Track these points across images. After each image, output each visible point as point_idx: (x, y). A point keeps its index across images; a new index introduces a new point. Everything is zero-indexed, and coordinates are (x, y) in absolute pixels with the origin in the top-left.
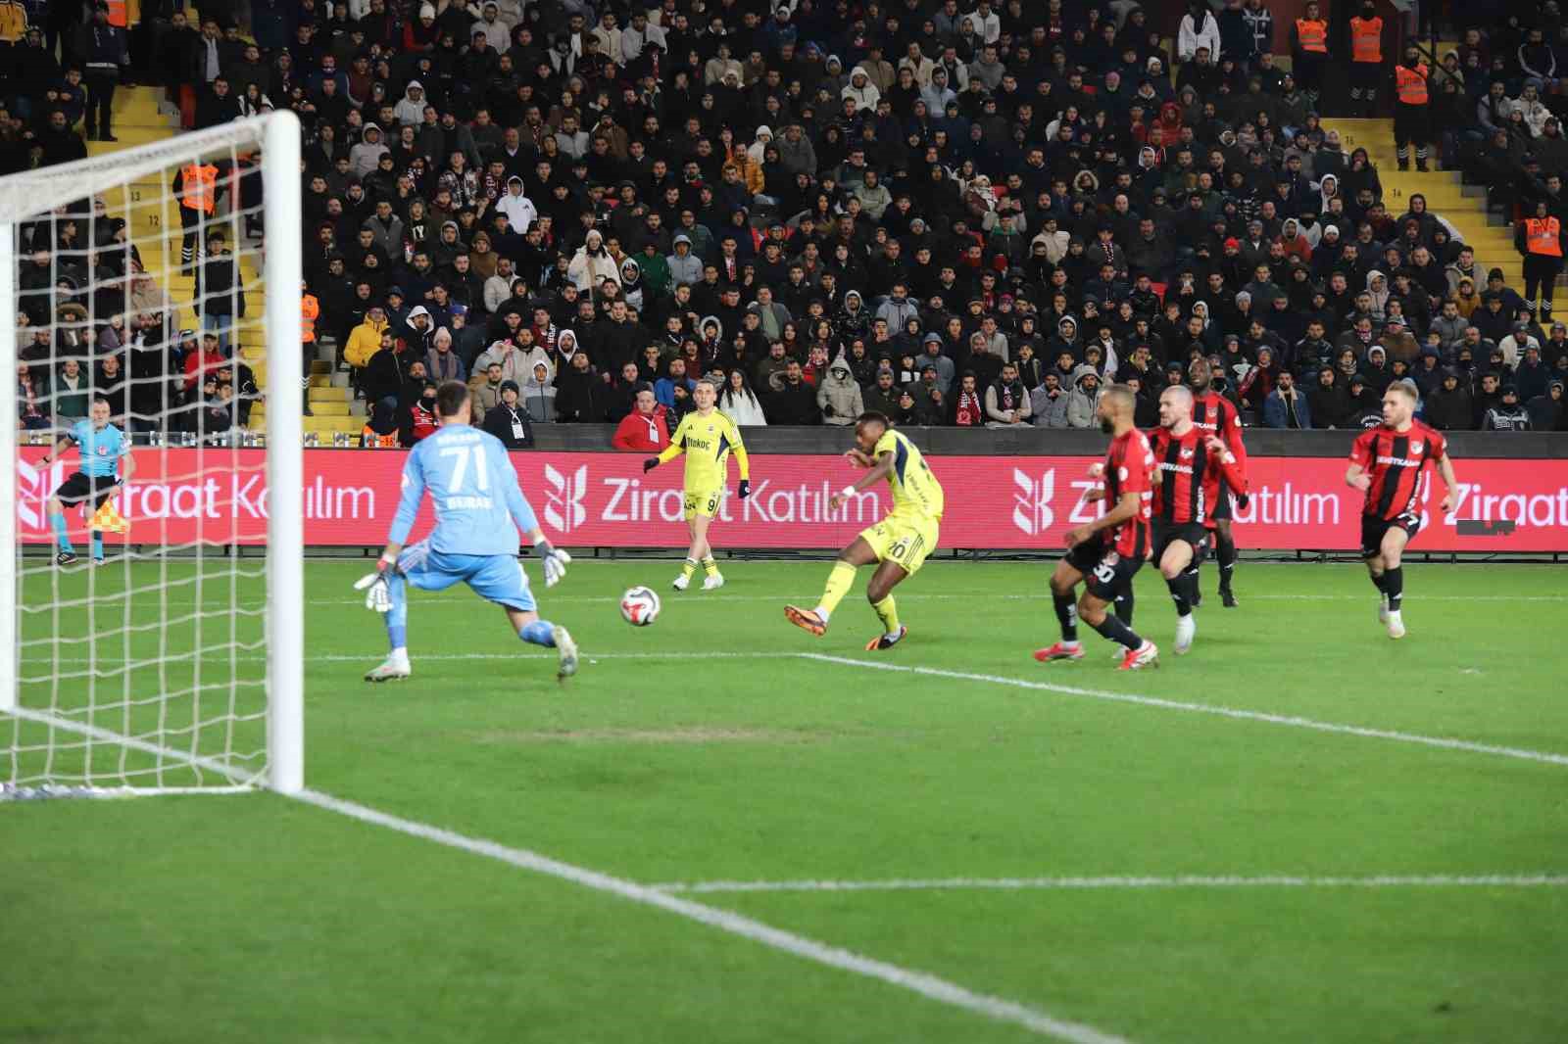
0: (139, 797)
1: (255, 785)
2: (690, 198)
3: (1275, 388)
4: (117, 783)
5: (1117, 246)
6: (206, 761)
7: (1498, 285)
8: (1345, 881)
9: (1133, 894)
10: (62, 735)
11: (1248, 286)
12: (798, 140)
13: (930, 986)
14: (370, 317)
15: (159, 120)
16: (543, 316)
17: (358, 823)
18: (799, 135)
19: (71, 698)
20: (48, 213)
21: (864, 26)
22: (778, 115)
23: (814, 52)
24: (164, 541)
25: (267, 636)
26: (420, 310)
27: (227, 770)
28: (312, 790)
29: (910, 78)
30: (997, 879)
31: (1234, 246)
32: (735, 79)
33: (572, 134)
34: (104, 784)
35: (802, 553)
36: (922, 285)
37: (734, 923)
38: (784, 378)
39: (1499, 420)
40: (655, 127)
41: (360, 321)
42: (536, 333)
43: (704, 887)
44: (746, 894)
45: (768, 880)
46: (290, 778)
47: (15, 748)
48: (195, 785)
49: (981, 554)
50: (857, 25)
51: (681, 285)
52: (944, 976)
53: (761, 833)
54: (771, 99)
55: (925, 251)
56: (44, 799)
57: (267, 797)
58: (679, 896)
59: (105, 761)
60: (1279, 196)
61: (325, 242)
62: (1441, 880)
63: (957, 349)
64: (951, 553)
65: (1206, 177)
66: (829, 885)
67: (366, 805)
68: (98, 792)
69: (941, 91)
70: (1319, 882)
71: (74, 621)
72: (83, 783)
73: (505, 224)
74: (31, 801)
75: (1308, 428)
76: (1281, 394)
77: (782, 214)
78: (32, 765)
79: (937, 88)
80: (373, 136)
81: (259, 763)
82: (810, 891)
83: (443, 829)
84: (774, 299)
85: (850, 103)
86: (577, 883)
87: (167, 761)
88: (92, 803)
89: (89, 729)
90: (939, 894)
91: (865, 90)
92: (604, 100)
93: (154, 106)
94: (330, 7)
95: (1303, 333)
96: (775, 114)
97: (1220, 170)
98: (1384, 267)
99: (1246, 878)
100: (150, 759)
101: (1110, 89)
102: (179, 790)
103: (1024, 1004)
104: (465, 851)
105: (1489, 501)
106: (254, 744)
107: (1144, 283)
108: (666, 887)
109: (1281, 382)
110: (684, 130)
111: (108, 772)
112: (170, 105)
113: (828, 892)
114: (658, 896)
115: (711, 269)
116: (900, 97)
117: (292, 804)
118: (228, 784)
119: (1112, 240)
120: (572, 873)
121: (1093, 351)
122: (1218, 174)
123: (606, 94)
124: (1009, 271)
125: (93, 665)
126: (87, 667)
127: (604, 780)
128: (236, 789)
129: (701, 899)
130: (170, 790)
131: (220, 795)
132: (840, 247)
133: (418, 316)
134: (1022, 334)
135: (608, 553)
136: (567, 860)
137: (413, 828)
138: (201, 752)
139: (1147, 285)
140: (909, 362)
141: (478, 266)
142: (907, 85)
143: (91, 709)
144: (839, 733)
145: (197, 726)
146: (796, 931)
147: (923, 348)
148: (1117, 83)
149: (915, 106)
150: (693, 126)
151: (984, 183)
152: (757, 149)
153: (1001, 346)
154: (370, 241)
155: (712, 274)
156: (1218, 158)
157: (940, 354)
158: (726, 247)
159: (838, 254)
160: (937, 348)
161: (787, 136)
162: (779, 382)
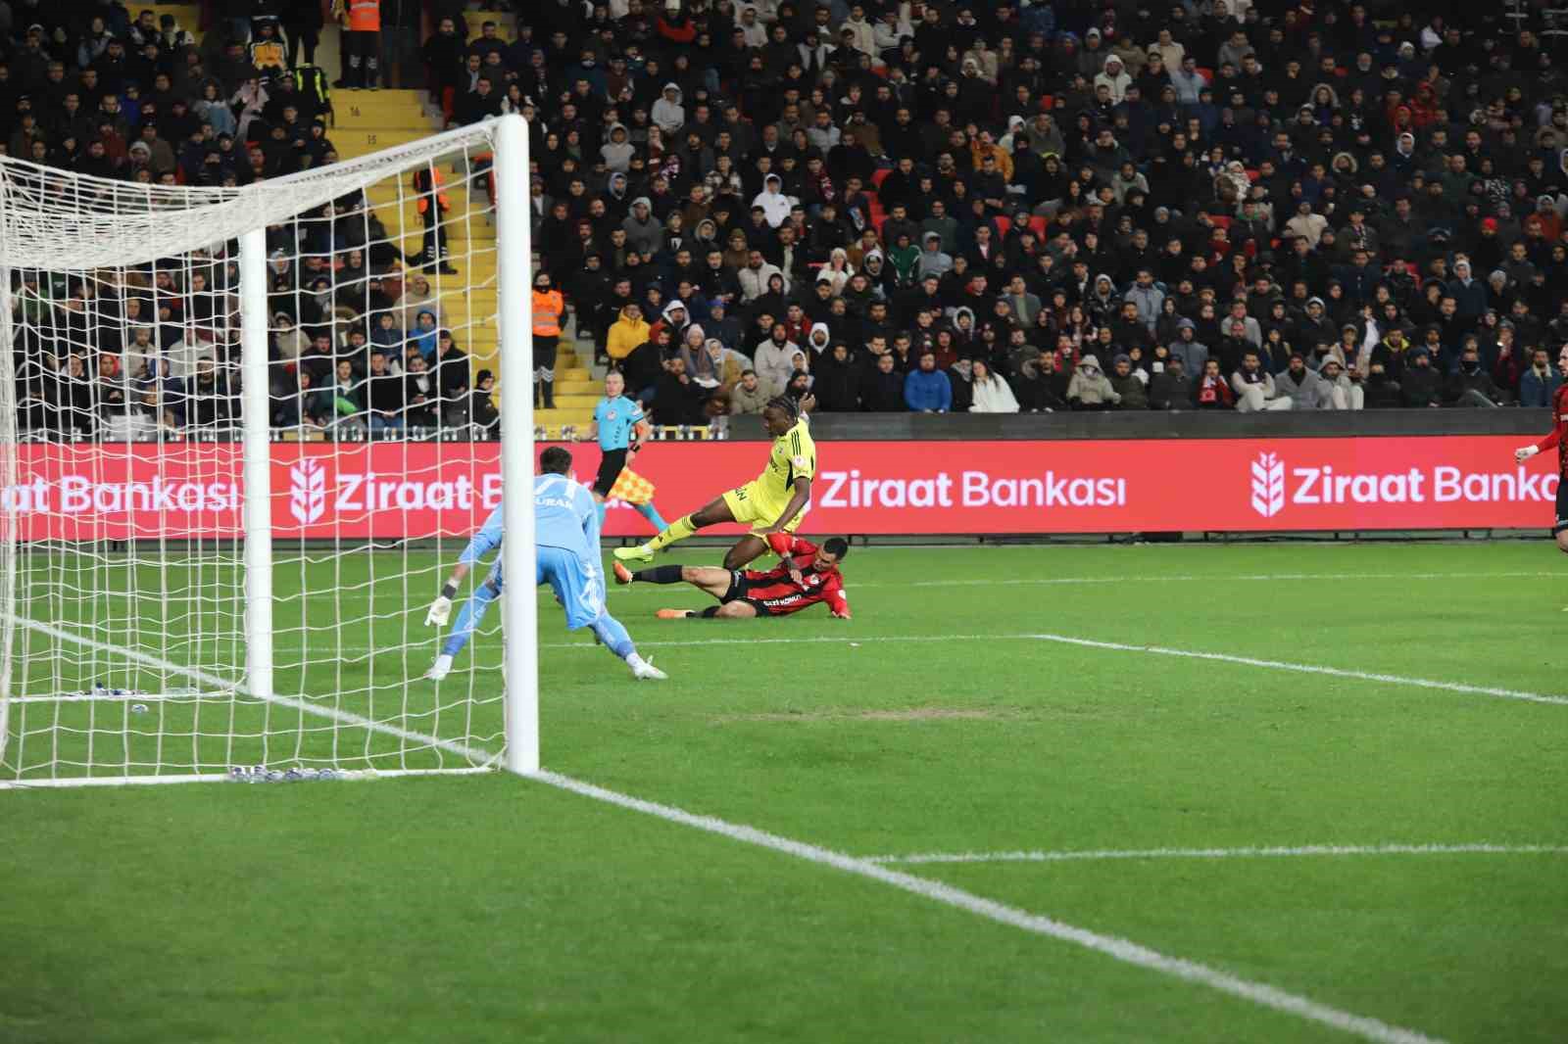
0: (383, 778)
1: (492, 766)
2: (943, 188)
3: (1531, 367)
4: (361, 765)
5: (1371, 228)
6: (447, 744)
8: (1549, 848)
9: (1335, 861)
10: (311, 719)
11: (1503, 264)
12: (1048, 129)
13: (1123, 950)
14: (626, 315)
15: (423, 122)
16: (796, 312)
17: (589, 800)
18: (1048, 123)
19: (319, 682)
20: (292, 218)
21: (1113, 14)
22: (1029, 104)
23: (1068, 40)
24: (405, 535)
25: (503, 624)
26: (676, 304)
27: (467, 751)
28: (548, 770)
29: (1158, 64)
30: (1202, 849)
31: (1490, 226)
32: (973, 67)
33: (826, 128)
34: (349, 766)
35: (1052, 538)
36: (1169, 272)
37: (938, 891)
38: (1038, 367)
40: (907, 118)
41: (615, 319)
42: (789, 328)
43: (916, 859)
44: (956, 864)
45: (976, 852)
46: (526, 759)
47: (266, 732)
48: (436, 766)
50: (1107, 14)
51: (929, 277)
52: (1137, 941)
53: (976, 807)
54: (1022, 89)
55: (1176, 242)
56: (293, 780)
57: (505, 777)
58: (889, 866)
59: (351, 745)
60: (1532, 174)
61: (583, 239)
63: (1207, 332)
64: (1201, 536)
65: (1460, 158)
66: (1037, 855)
67: (599, 785)
68: (345, 774)
69: (1191, 75)
70: (1521, 849)
71: (321, 611)
72: (331, 766)
73: (760, 219)
74: (281, 783)
76: (1537, 372)
77: (1030, 202)
78: (282, 749)
79: (1187, 74)
80: (619, 136)
81: (498, 745)
82: (1017, 862)
83: (671, 806)
84: (1028, 289)
85: (1103, 90)
87: (409, 743)
88: (340, 784)
89: (336, 714)
90: (1143, 863)
91: (1118, 79)
92: (856, 94)
93: (419, 108)
94: (590, 7)
96: (1025, 104)
97: (1474, 152)
99: (1448, 846)
100: (395, 742)
101: (1363, 69)
102: (421, 772)
103: (1213, 966)
106: (491, 728)
107: (1400, 266)
108: (878, 859)
109: (1537, 360)
110: (934, 122)
111: (353, 755)
112: (433, 108)
113: (1036, 862)
114: (868, 867)
115: (960, 260)
117: (530, 784)
118: (469, 766)
119: (1363, 222)
120: (789, 846)
121: (1349, 330)
122: (1472, 155)
123: (857, 88)
124: (1259, 257)
125: (339, 654)
126: (335, 655)
127: (832, 759)
128: (475, 770)
129: (912, 870)
130: (413, 772)
131: (459, 776)
132: (1089, 236)
133: (675, 310)
134: (1273, 318)
135: (861, 540)
136: (787, 835)
137: (641, 805)
138: (444, 734)
139: (1401, 268)
140: (1162, 352)
141: (732, 260)
142: (1156, 70)
143: (338, 694)
144: (1064, 711)
145: (437, 710)
146: (999, 899)
147: (1177, 336)
148: (1369, 63)
149: (1164, 92)
150: (944, 116)
151: (1237, 169)
152: (1009, 138)
153: (1253, 330)
154: (622, 240)
155: (962, 264)
156: (1474, 138)
157: (1193, 340)
158: (979, 235)
159: (1088, 242)
160: (1190, 335)
161: (1037, 126)
162: (1032, 370)
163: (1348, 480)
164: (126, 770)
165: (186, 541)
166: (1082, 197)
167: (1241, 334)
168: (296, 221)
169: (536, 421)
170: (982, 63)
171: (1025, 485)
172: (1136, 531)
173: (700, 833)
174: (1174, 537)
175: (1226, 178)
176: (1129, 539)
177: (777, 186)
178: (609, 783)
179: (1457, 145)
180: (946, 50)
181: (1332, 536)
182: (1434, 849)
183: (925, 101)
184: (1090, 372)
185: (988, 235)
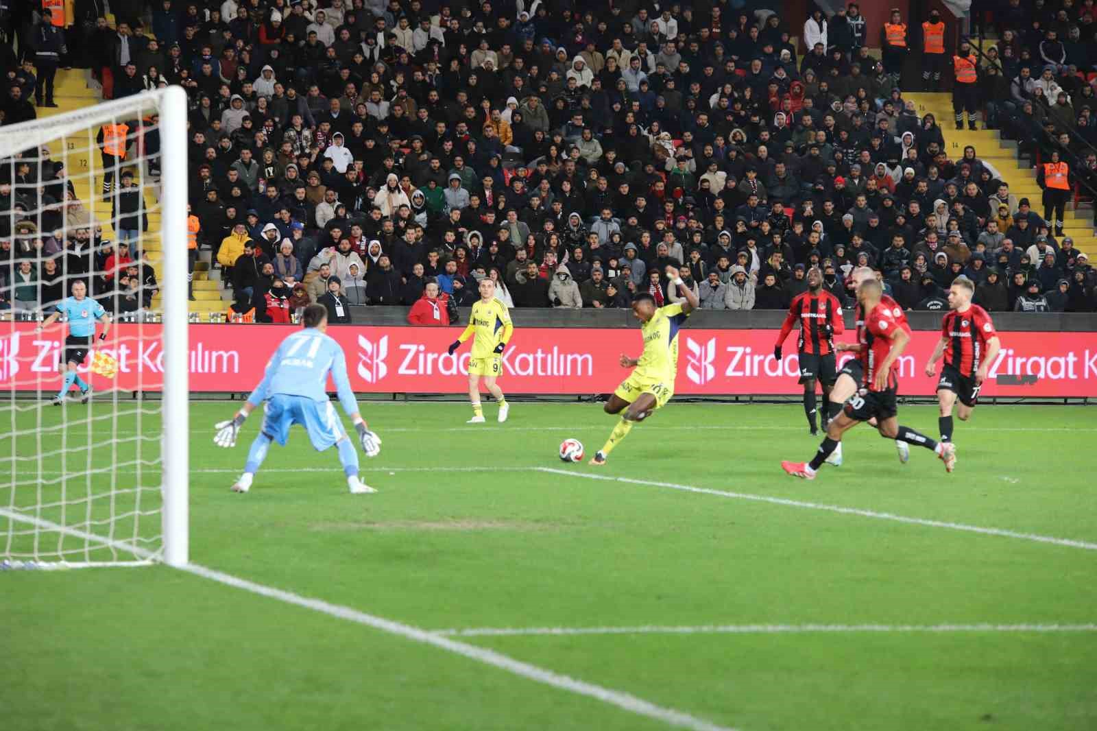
0: (73, 569)
1: (154, 560)
2: (460, 147)
4: (57, 559)
5: (760, 182)
6: (120, 544)
7: (1026, 210)
8: (918, 628)
10: (18, 526)
11: (851, 210)
12: (536, 107)
14: (235, 232)
16: (357, 231)
17: (227, 587)
18: (537, 104)
20: (9, 158)
21: (582, 28)
22: (522, 90)
23: (547, 45)
25: (163, 456)
26: (271, 226)
27: (135, 550)
28: (195, 563)
29: (614, 64)
30: (675, 626)
31: (841, 183)
32: (491, 64)
33: (377, 103)
34: (47, 560)
35: (539, 397)
36: (622, 209)
38: (525, 274)
39: (1027, 304)
40: (436, 98)
41: (228, 234)
42: (352, 243)
43: (469, 632)
44: (499, 637)
45: (514, 628)
46: (178, 556)
48: (111, 560)
50: (577, 26)
51: (453, 209)
52: (637, 694)
53: (510, 594)
54: (517, 78)
55: (625, 185)
56: (5, 570)
57: (162, 569)
58: (450, 638)
59: (48, 543)
60: (873, 147)
61: (204, 179)
62: (985, 627)
63: (647, 254)
65: (822, 133)
66: (557, 631)
67: (233, 575)
68: (43, 565)
69: (637, 73)
70: (900, 629)
72: (34, 559)
73: (330, 166)
77: (525, 159)
79: (634, 72)
80: (238, 104)
81: (157, 545)
82: (544, 635)
83: (286, 591)
84: (519, 219)
85: (572, 81)
86: (379, 629)
87: (92, 543)
88: (40, 572)
89: (37, 521)
90: (634, 637)
91: (583, 72)
92: (400, 79)
93: (84, 83)
94: (208, 13)
95: (889, 243)
96: (520, 89)
97: (831, 129)
98: (946, 197)
99: (849, 626)
100: (80, 542)
101: (755, 72)
102: (100, 564)
103: (693, 715)
104: (302, 607)
105: (1019, 361)
106: (153, 532)
108: (443, 632)
110: (456, 100)
111: (51, 551)
112: (96, 82)
113: (557, 636)
114: (436, 638)
115: (475, 198)
116: (608, 77)
117: (180, 573)
118: (135, 560)
119: (756, 178)
120: (376, 622)
121: (742, 255)
122: (830, 131)
123: (401, 75)
124: (684, 200)
125: (40, 476)
126: (35, 477)
127: (401, 557)
128: (140, 563)
129: (468, 641)
130: (95, 564)
131: (129, 567)
132: (565, 183)
133: (269, 230)
134: (693, 243)
135: (403, 397)
136: (373, 613)
137: (265, 591)
138: (116, 537)
139: (780, 209)
140: (614, 263)
141: (312, 195)
142: (612, 69)
143: (39, 506)
144: (564, 524)
145: (113, 519)
146: (535, 663)
147: (623, 253)
148: (759, 67)
149: (618, 84)
150: (462, 97)
151: (666, 137)
152: (507, 113)
153: (678, 252)
154: (235, 177)
155: (476, 201)
156: (830, 120)
157: (635, 257)
158: (485, 183)
159: (564, 187)
160: (633, 253)
161: (528, 105)
162: (523, 277)
166: (559, 156)
168: (13, 161)
170: (487, 58)
172: (597, 393)
173: (310, 612)
175: (660, 144)
177: (342, 141)
178: (241, 573)
179: (819, 125)
181: (734, 398)
182: (839, 628)
183: (450, 84)
184: (563, 277)
185: (491, 183)
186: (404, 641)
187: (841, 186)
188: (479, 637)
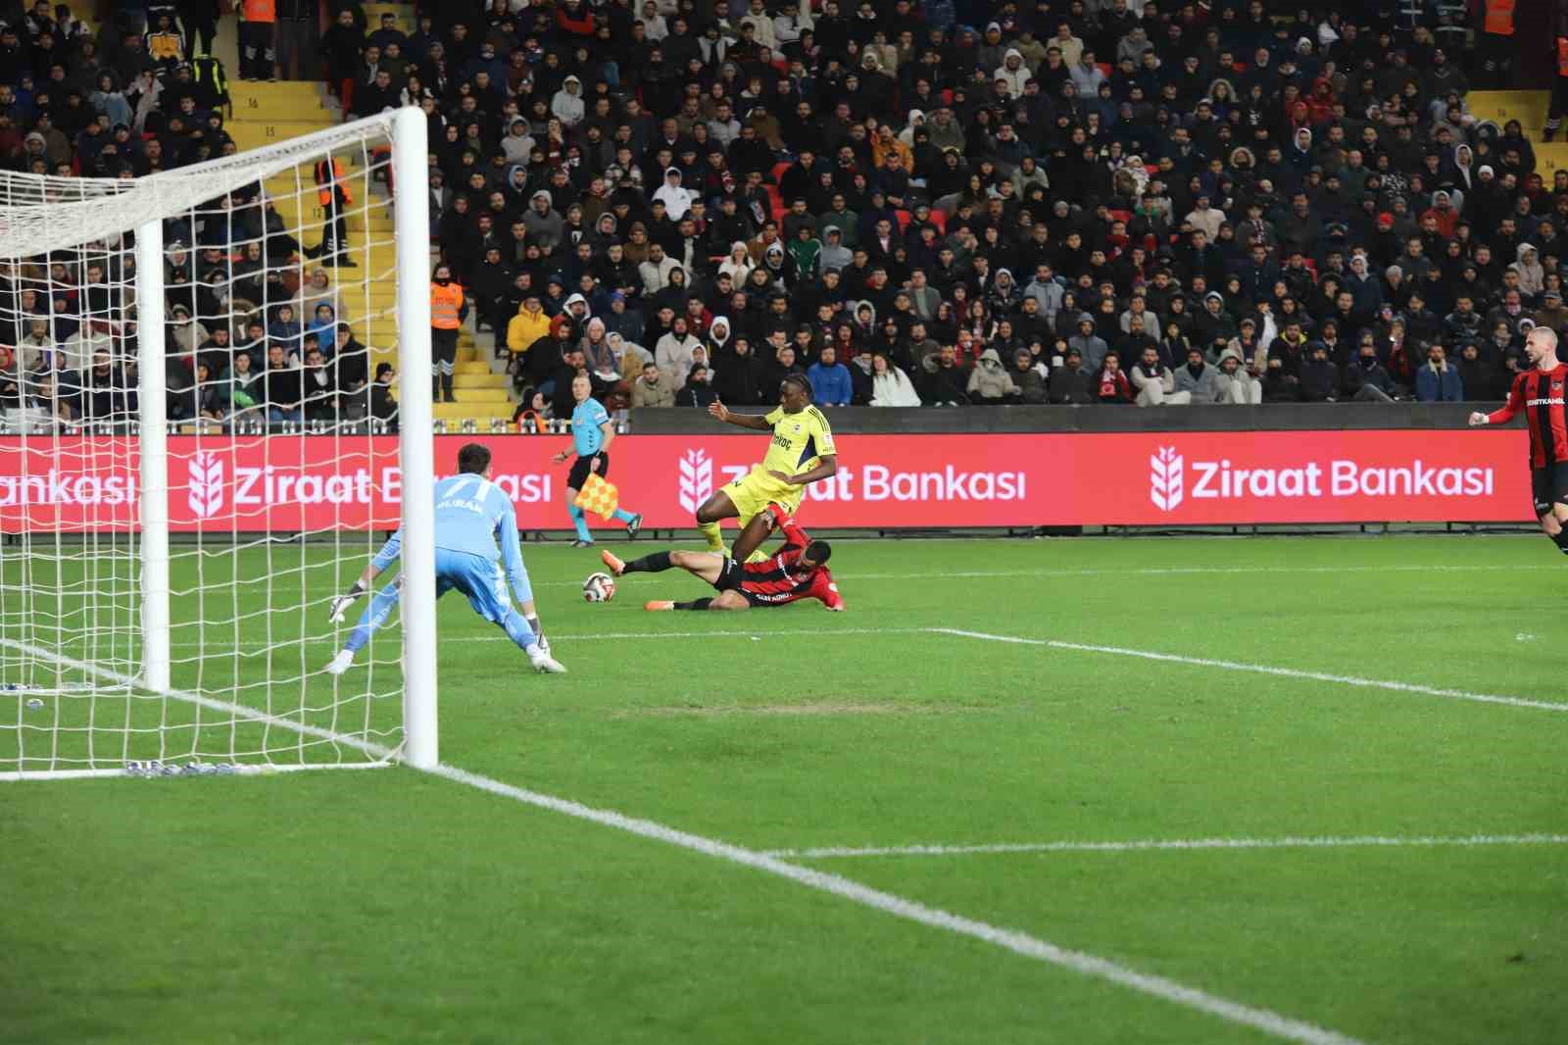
0: (282, 773)
1: (391, 760)
2: (843, 181)
3: (1427, 362)
4: (260, 760)
5: (1268, 224)
6: (345, 738)
8: (1441, 841)
9: (1230, 854)
10: (208, 714)
11: (1400, 259)
12: (948, 124)
13: (1021, 943)
14: (526, 308)
15: (323, 114)
16: (696, 306)
17: (488, 794)
18: (948, 117)
19: (216, 677)
20: (189, 210)
21: (1012, 9)
22: (929, 98)
23: (968, 35)
24: (303, 529)
25: (402, 618)
26: (577, 297)
27: (364, 745)
28: (447, 764)
29: (1058, 58)
30: (1100, 842)
31: (1386, 221)
32: (872, 61)
34: (246, 761)
35: (954, 532)
37: (838, 885)
38: (938, 361)
40: (807, 112)
41: (515, 312)
42: (689, 322)
43: (816, 853)
44: (855, 858)
45: (876, 846)
46: (425, 753)
47: (163, 727)
48: (334, 760)
49: (1133, 530)
51: (830, 270)
52: (1034, 933)
53: (875, 800)
54: (922, 82)
55: (1076, 236)
56: (190, 775)
57: (403, 773)
58: (789, 861)
59: (250, 739)
61: (483, 232)
62: (1538, 838)
63: (1107, 327)
64: (1101, 530)
65: (1356, 154)
66: (936, 849)
67: (498, 780)
68: (243, 769)
69: (1090, 70)
70: (1415, 842)
71: (218, 605)
72: (229, 760)
73: (661, 212)
74: (178, 778)
75: (1460, 401)
76: (1433, 367)
77: (930, 196)
78: (178, 743)
80: (519, 129)
81: (397, 739)
82: (916, 855)
83: (569, 800)
84: (929, 283)
85: (1003, 84)
86: (692, 849)
87: (308, 738)
88: (237, 778)
89: (235, 708)
90: (1041, 856)
91: (1017, 73)
92: (756, 87)
93: (317, 101)
95: (1452, 306)
96: (926, 98)
97: (1371, 147)
99: (1343, 839)
100: (293, 736)
101: (1260, 64)
102: (319, 766)
103: (1110, 959)
104: (587, 821)
106: (390, 722)
107: (1298, 261)
108: (778, 853)
109: (1433, 355)
111: (251, 750)
112: (334, 100)
113: (934, 856)
114: (768, 861)
115: (860, 254)
116: (1050, 76)
117: (426, 778)
118: (369, 761)
119: (1261, 217)
120: (688, 840)
122: (1369, 151)
123: (758, 82)
125: (237, 648)
126: (232, 650)
127: (730, 752)
128: (374, 764)
129: (810, 864)
130: (311, 766)
131: (358, 771)
132: (989, 230)
133: (576, 303)
136: (687, 830)
137: (541, 800)
138: (342, 728)
140: (1061, 346)
141: (634, 254)
142: (1055, 64)
143: (235, 688)
144: (964, 704)
145: (336, 704)
146: (897, 893)
147: (1077, 330)
148: (1266, 58)
149: (1063, 88)
150: (844, 110)
151: (1136, 163)
152: (909, 132)
153: (1152, 324)
154: (522, 233)
155: (862, 258)
156: (1371, 134)
157: (1092, 334)
158: (880, 229)
159: (988, 236)
160: (1090, 329)
161: (937, 120)
162: (932, 364)
163: (1246, 474)
164: (20, 765)
165: (82, 534)
166: (982, 191)
167: (1140, 328)
168: (193, 213)
169: (435, 415)
170: (882, 56)
171: (925, 478)
172: (1037, 525)
173: (600, 828)
174: (1074, 531)
175: (1125, 173)
176: (1028, 533)
177: (678, 180)
178: (509, 778)
179: (1354, 140)
180: (846, 45)
181: (1231, 530)
182: (1330, 842)
183: (825, 95)
184: (990, 366)
185: (887, 229)
186: (723, 866)
187: (1387, 227)
188: (829, 858)
